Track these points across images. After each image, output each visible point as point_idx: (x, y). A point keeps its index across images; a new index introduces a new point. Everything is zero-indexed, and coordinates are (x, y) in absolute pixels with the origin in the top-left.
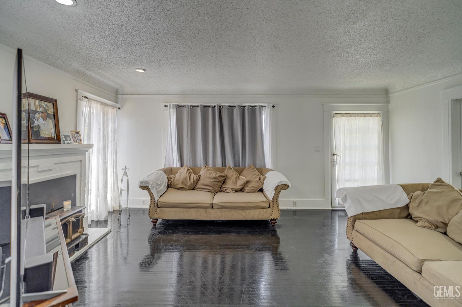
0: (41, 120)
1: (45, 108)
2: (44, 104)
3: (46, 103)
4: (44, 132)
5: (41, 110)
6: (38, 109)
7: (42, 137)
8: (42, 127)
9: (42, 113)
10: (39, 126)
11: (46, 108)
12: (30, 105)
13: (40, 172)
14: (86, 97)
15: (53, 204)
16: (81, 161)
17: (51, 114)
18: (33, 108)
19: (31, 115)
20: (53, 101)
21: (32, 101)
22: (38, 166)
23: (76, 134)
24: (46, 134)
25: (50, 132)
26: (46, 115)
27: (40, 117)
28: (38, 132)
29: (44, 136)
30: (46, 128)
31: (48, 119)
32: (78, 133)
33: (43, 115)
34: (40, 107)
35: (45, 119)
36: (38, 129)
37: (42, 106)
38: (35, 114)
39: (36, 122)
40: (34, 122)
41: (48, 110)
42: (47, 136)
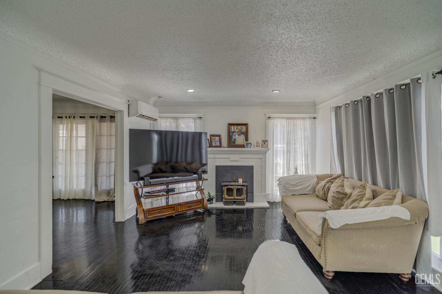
0: (237, 136)
1: (240, 129)
2: (239, 127)
3: (241, 127)
4: (238, 142)
5: (237, 131)
6: (236, 130)
7: (236, 144)
8: (237, 139)
9: (238, 132)
10: (235, 139)
11: (241, 129)
12: (231, 129)
13: (231, 161)
14: (269, 118)
15: (234, 178)
16: (261, 158)
17: (244, 132)
18: (233, 130)
19: (231, 134)
20: (246, 125)
21: (233, 127)
22: (230, 158)
23: (265, 142)
24: (239, 143)
25: (242, 142)
26: (240, 133)
27: (237, 134)
28: (234, 142)
29: (238, 144)
30: (240, 139)
31: (241, 135)
32: (267, 141)
33: (238, 133)
34: (237, 129)
35: (239, 135)
36: (234, 140)
37: (238, 128)
38: (233, 133)
39: (234, 137)
40: (232, 137)
41: (242, 130)
42: (239, 144)
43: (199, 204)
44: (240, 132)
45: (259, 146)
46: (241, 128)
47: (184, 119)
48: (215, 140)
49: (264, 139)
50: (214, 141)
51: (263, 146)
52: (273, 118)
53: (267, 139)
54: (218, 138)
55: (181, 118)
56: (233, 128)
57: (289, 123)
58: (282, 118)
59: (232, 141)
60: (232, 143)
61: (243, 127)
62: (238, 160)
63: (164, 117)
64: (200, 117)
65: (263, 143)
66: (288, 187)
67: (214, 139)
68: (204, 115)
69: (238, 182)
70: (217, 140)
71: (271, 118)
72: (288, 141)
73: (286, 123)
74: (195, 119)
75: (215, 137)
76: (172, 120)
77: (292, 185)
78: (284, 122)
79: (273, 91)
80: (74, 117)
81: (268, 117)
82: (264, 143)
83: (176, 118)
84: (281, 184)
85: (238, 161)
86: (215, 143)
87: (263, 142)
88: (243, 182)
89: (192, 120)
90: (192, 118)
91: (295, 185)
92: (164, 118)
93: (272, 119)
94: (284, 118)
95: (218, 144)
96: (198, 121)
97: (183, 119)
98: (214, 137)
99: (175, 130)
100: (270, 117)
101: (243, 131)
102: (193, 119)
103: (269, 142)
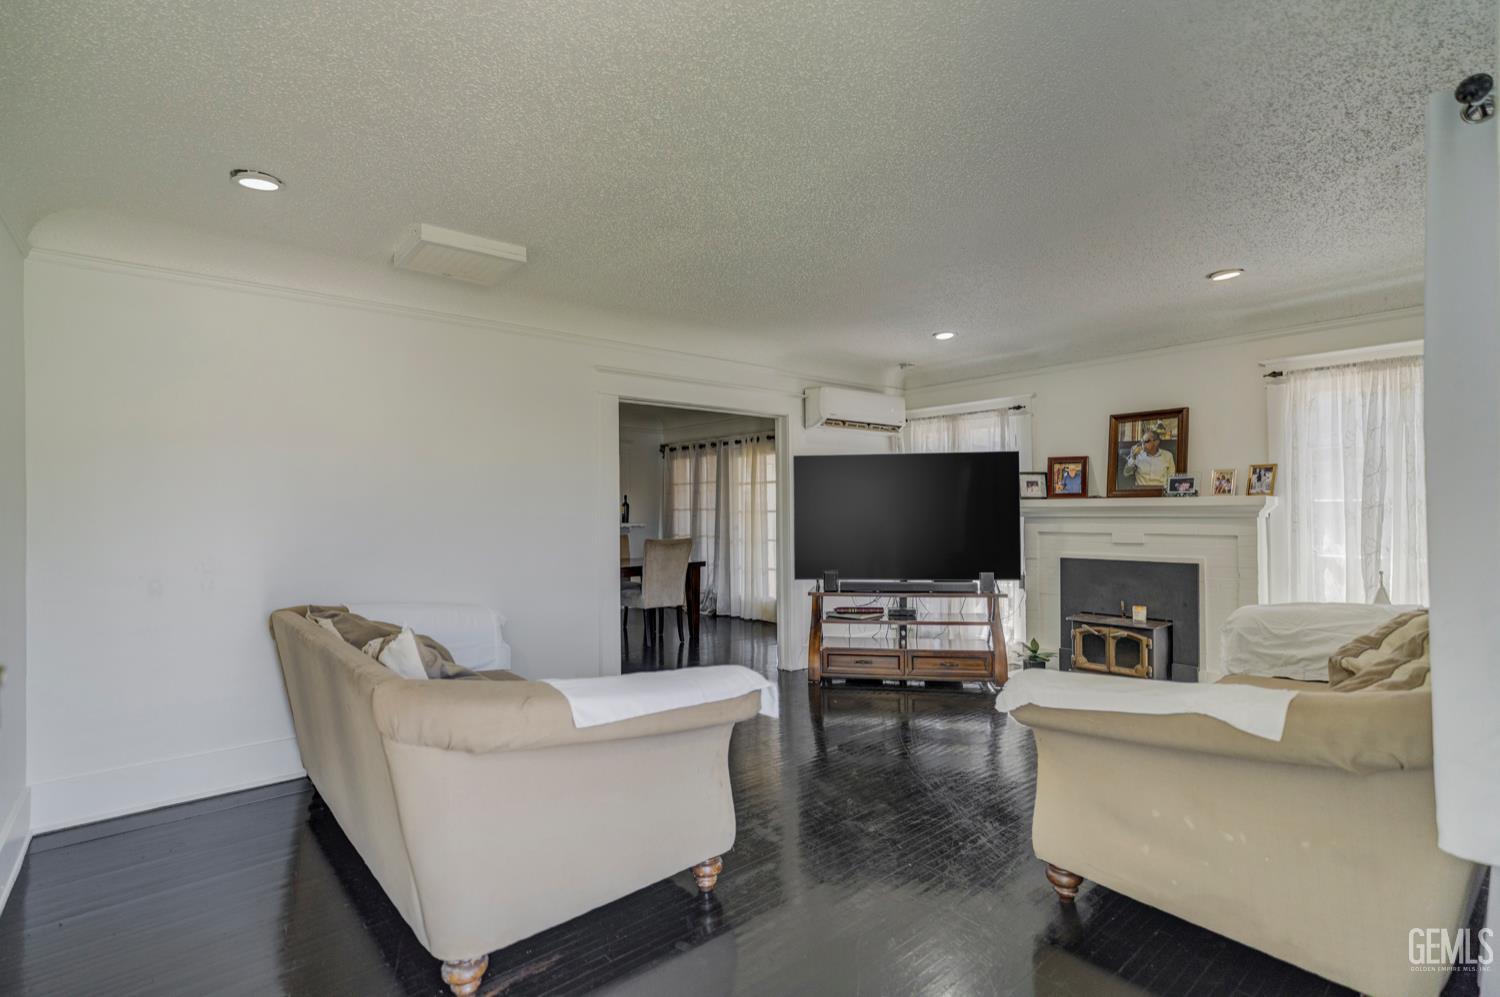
0: (1143, 455)
1: (1154, 432)
2: (1153, 426)
3: (1159, 422)
4: (1147, 477)
5: (1146, 437)
6: (1139, 437)
7: (1138, 486)
8: (1143, 468)
9: (1148, 441)
10: (1135, 468)
11: (1159, 431)
12: (1123, 434)
13: (1116, 544)
14: (1275, 374)
15: (1122, 603)
16: (1236, 537)
17: (1171, 441)
18: (1128, 438)
19: (1121, 451)
20: (1180, 414)
21: (1128, 427)
22: (1110, 534)
23: (1263, 472)
24: (1150, 480)
25: (1163, 476)
26: (1157, 445)
27: (1142, 451)
28: (1133, 478)
29: (1145, 484)
30: (1155, 468)
31: (1160, 451)
32: (1269, 469)
33: (1148, 445)
34: (1143, 432)
35: (1151, 452)
36: (1132, 473)
37: (1148, 429)
38: (1130, 447)
39: (1131, 462)
40: (1126, 462)
41: (1164, 434)
42: (1152, 484)
43: (978, 665)
44: (1157, 442)
45: (1229, 491)
46: (1161, 426)
47: (975, 416)
48: (1066, 474)
49: (1260, 461)
50: (1060, 476)
51: (1252, 491)
52: (1292, 372)
53: (1271, 462)
54: (1079, 467)
55: (964, 414)
56: (1127, 429)
57: (1374, 385)
58: (1338, 367)
59: (1126, 474)
60: (1122, 482)
61: (1165, 422)
62: (1140, 542)
63: (924, 419)
64: (1016, 405)
65: (1254, 478)
66: (1256, 644)
67: (1063, 470)
68: (1034, 396)
69: (1131, 618)
70: (1072, 474)
71: (1281, 374)
72: (1368, 462)
73: (1358, 390)
74: (1002, 412)
75: (1067, 465)
76: (944, 424)
77: (1277, 636)
78: (1353, 381)
79: (1210, 276)
80: (758, 439)
81: (1270, 372)
82: (1259, 479)
83: (953, 417)
84: (1231, 630)
85: (1141, 544)
86: (1065, 485)
87: (1254, 472)
88: (1148, 619)
89: (994, 419)
90: (994, 410)
91: (1292, 641)
92: (922, 422)
93: (1289, 380)
94: (1348, 365)
95: (1076, 487)
96: (1014, 418)
97: (969, 416)
98: (1063, 466)
99: (950, 451)
100: (1277, 371)
101: (1167, 437)
102: (996, 413)
103: (1280, 471)
